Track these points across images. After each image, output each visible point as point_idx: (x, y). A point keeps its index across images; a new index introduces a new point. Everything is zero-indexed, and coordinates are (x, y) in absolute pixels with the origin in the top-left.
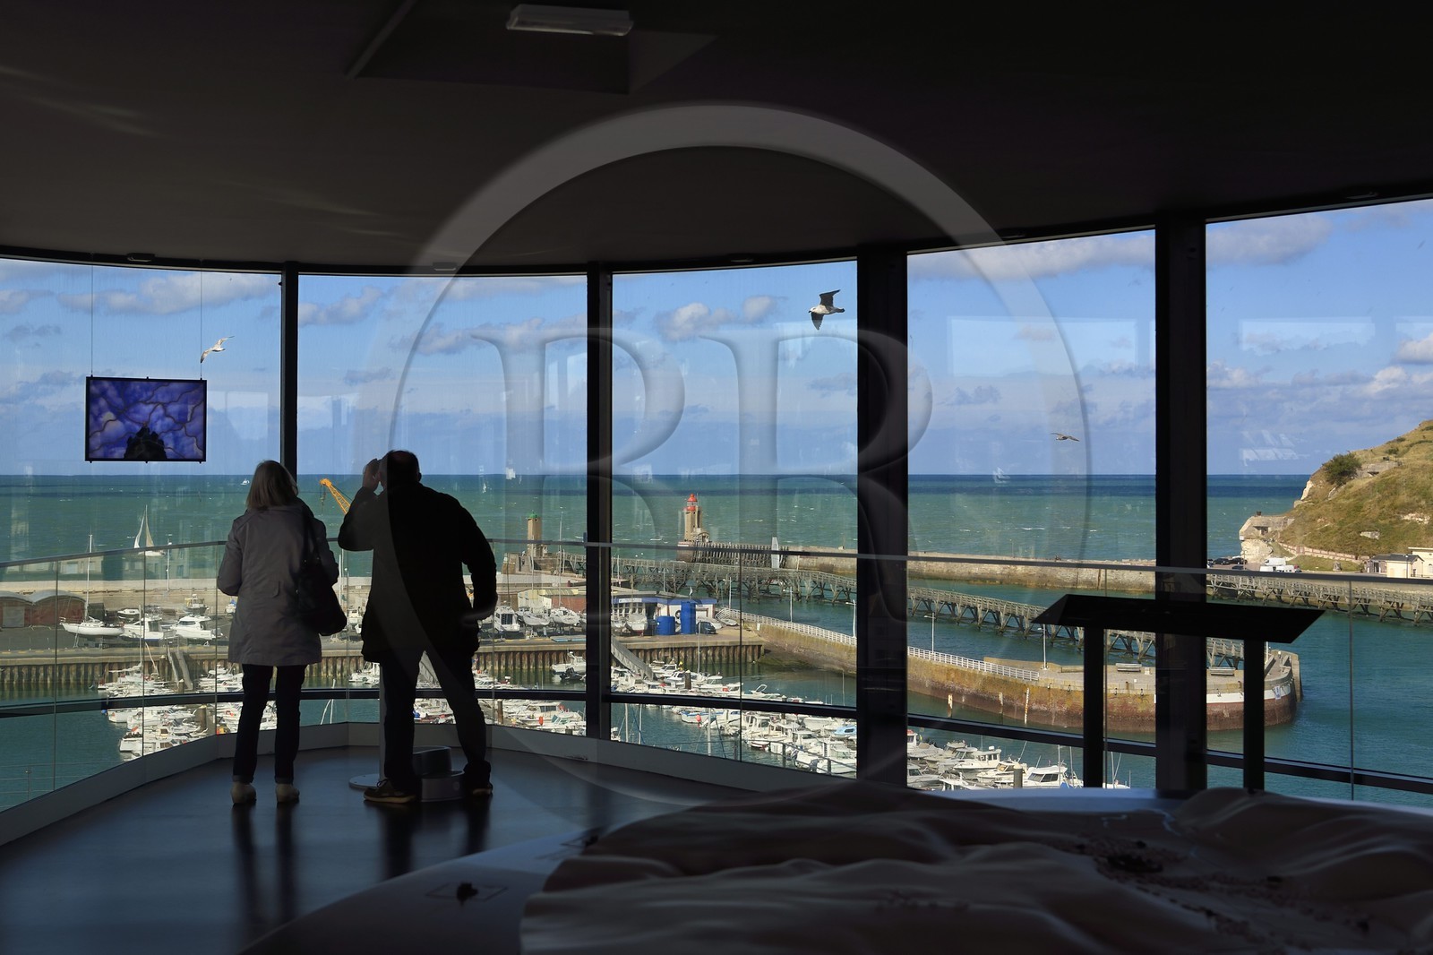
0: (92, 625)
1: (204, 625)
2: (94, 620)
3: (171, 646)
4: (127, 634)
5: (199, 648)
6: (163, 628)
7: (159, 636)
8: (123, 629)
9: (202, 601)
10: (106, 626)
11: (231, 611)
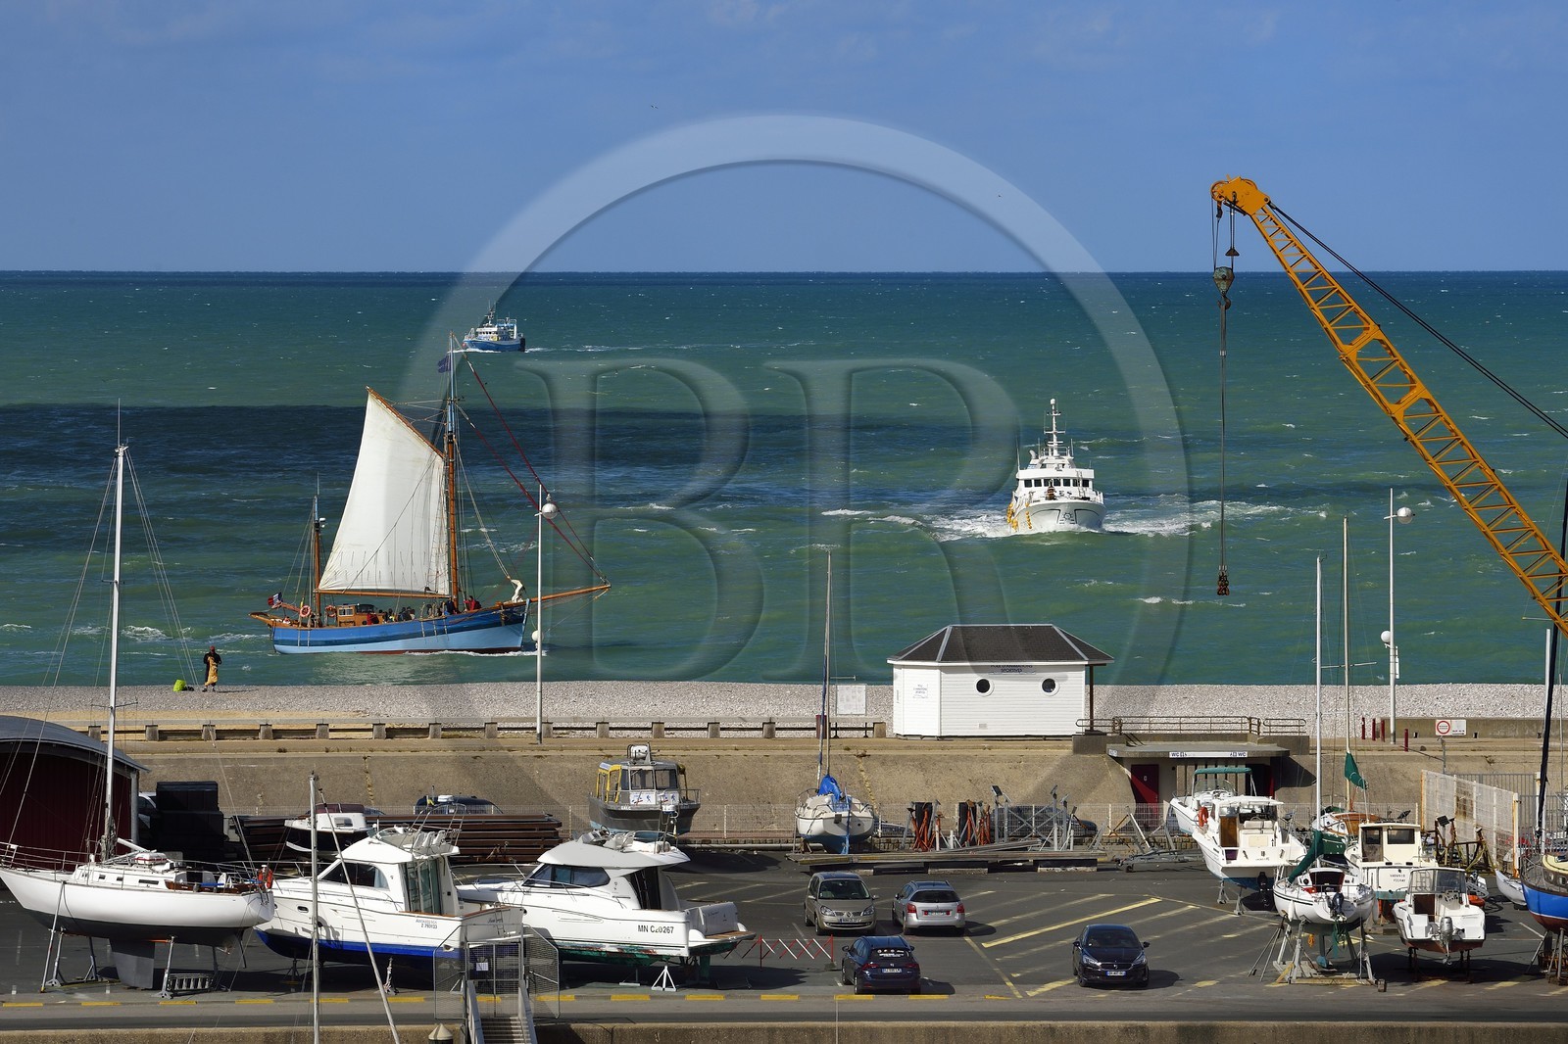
0: (132, 877)
1: (649, 888)
2: (145, 855)
3: (484, 983)
4: (291, 921)
5: (626, 997)
6: (464, 898)
7: (438, 933)
8: (267, 901)
9: (674, 777)
10: (193, 881)
11: (818, 827)
